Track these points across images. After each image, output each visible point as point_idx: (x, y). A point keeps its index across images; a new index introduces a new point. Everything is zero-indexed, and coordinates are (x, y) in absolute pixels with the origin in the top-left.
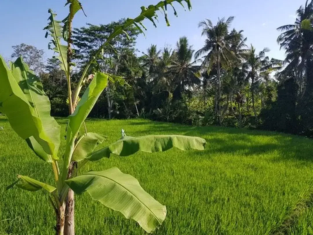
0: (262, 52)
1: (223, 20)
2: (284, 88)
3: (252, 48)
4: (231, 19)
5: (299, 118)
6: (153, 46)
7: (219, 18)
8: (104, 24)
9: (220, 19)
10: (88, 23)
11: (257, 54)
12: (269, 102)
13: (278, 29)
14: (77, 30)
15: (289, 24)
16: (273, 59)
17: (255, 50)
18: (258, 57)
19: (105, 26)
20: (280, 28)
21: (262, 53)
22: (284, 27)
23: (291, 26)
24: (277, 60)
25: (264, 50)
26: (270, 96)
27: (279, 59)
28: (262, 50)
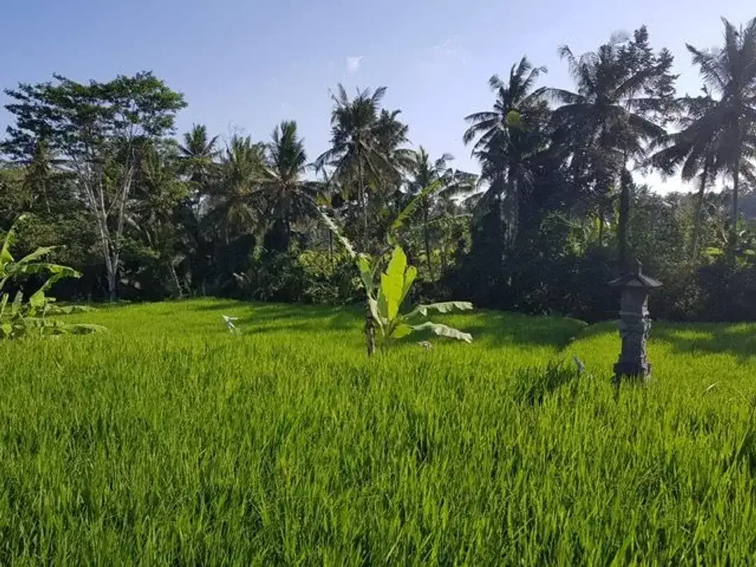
0: (440, 160)
1: (366, 93)
2: (480, 229)
3: (423, 152)
4: (380, 91)
5: (509, 283)
6: (199, 127)
7: (358, 90)
8: (99, 82)
9: (361, 92)
10: (57, 75)
11: (431, 163)
12: (457, 255)
13: (467, 118)
14: (28, 89)
15: (484, 111)
16: (457, 171)
17: (427, 156)
18: (434, 169)
19: (102, 85)
20: (471, 116)
21: (440, 162)
22: (476, 116)
23: (488, 114)
24: (465, 174)
25: (444, 156)
26: (462, 244)
27: (469, 172)
28: (440, 157)
